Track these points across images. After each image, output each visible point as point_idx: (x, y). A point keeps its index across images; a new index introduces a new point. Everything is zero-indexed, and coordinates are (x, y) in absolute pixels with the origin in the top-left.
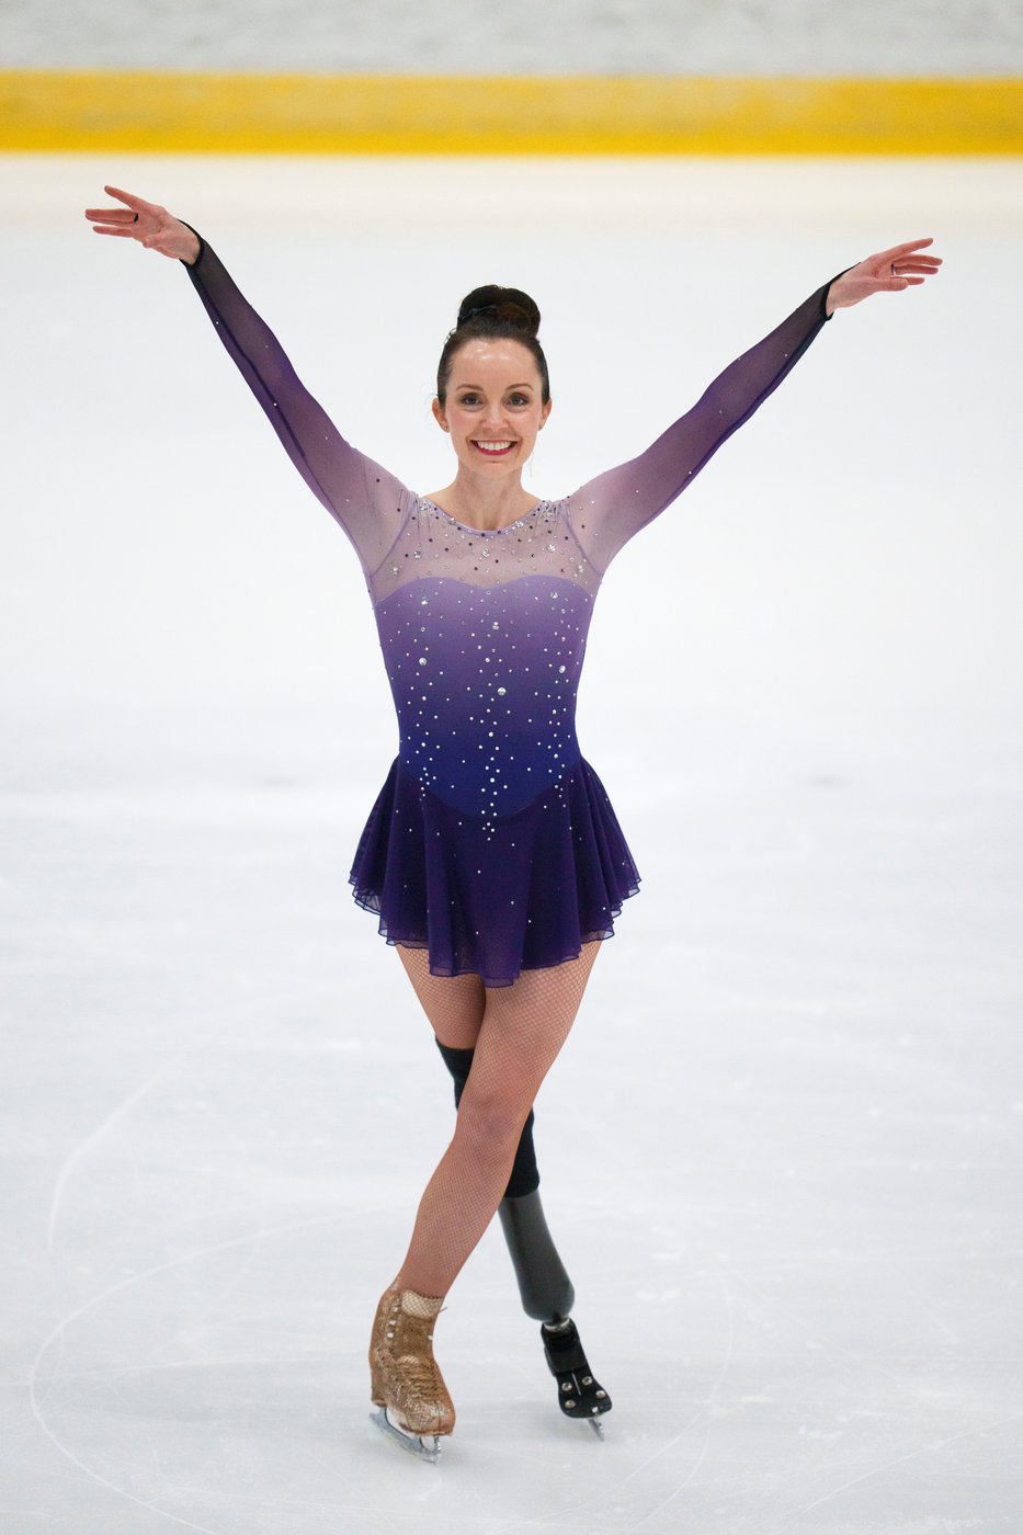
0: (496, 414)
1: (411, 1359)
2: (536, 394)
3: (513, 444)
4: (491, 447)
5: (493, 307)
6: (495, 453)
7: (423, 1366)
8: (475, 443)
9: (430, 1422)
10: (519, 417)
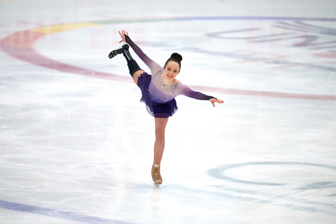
0: (171, 72)
1: (156, 174)
2: (178, 71)
3: (172, 77)
4: (169, 76)
5: (176, 56)
6: (170, 77)
7: (158, 175)
8: (168, 75)
9: (158, 182)
10: (174, 74)
